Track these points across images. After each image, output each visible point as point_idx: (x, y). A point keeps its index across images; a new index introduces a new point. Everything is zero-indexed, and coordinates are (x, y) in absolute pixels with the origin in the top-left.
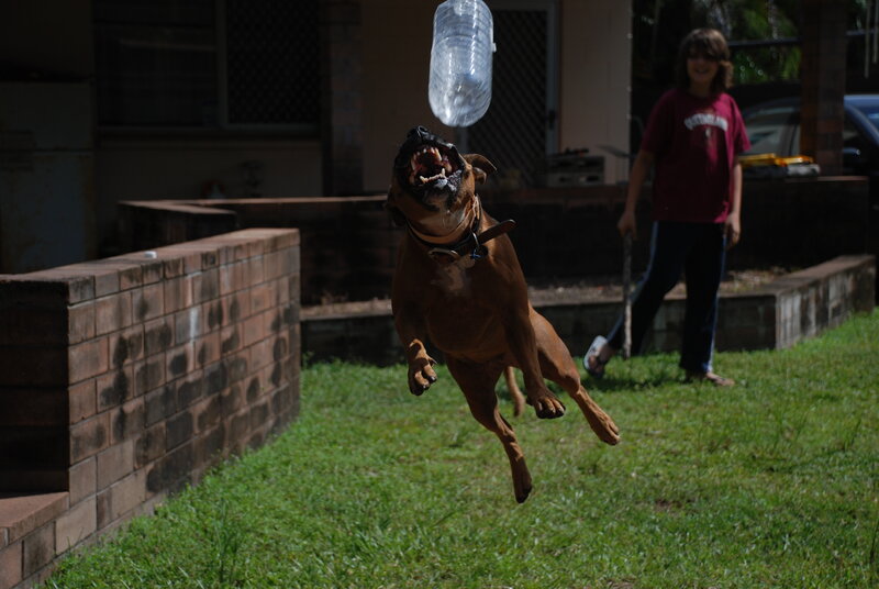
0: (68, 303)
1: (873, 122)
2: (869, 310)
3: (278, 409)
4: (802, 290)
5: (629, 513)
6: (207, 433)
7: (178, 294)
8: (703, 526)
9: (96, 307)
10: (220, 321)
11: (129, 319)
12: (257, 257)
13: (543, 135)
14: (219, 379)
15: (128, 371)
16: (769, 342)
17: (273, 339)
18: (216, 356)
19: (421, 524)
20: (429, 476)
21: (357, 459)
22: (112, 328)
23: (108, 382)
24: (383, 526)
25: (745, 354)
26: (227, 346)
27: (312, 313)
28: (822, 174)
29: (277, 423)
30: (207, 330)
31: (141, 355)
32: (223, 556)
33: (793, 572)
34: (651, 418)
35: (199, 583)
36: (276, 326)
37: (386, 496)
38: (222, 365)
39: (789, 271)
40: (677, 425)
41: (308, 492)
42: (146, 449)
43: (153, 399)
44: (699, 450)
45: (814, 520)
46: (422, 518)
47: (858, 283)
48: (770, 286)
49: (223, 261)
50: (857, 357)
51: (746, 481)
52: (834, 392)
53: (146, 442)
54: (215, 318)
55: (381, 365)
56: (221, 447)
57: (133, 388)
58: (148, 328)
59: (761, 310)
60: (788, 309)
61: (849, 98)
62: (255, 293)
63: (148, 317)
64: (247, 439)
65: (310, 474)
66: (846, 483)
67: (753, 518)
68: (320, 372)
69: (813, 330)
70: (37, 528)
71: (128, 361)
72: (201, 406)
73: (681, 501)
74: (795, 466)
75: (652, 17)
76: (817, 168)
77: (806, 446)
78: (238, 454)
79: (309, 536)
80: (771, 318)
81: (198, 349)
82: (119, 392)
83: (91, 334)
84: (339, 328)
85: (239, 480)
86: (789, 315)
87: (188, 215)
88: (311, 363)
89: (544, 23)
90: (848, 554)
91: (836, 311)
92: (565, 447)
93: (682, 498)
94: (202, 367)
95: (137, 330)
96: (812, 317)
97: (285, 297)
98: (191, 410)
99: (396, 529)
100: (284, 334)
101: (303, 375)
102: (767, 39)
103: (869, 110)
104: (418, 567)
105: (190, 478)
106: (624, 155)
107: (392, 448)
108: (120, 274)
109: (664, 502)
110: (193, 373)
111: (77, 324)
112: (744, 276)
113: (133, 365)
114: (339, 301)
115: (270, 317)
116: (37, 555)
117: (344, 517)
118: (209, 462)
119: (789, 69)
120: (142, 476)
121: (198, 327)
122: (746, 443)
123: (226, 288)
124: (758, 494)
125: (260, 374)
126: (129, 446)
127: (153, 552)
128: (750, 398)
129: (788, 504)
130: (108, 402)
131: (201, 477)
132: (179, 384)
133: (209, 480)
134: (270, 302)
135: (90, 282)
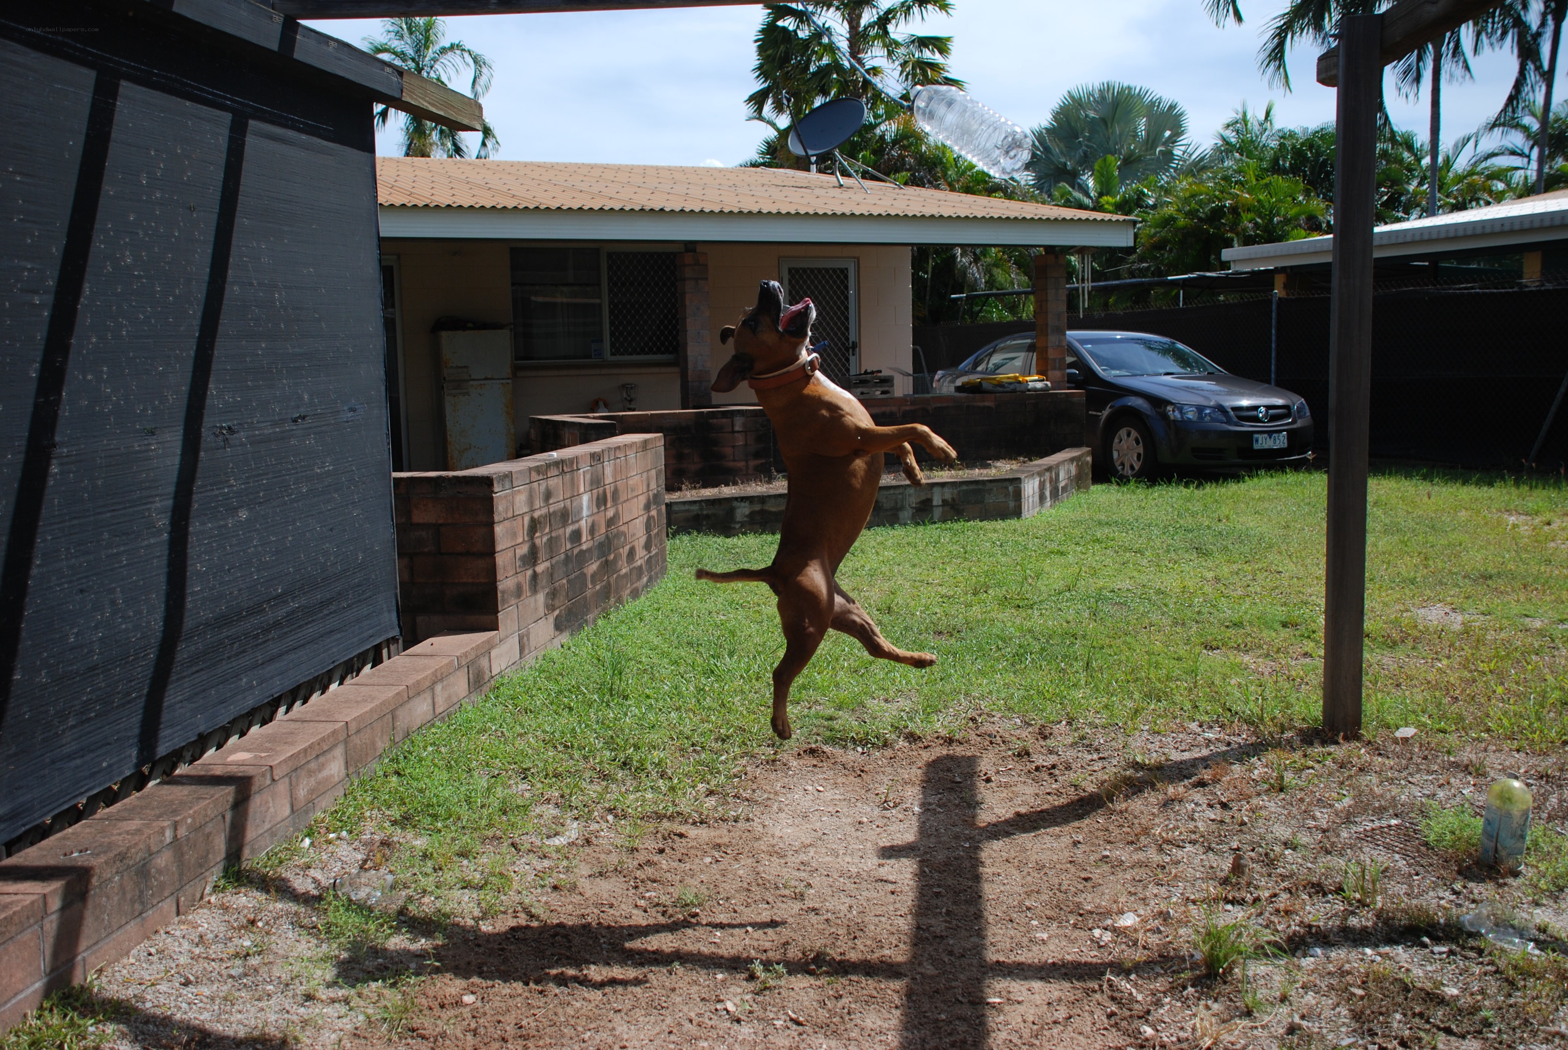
0: (493, 492)
1: (1087, 350)
2: (1087, 488)
3: (650, 569)
4: (1040, 474)
5: (914, 642)
6: (598, 587)
7: (573, 484)
8: (969, 649)
9: (513, 495)
10: (605, 504)
11: (538, 504)
12: (632, 455)
13: (848, 360)
14: (606, 547)
15: (538, 542)
16: (1017, 513)
17: (645, 517)
18: (603, 530)
19: (759, 653)
20: (765, 618)
21: (710, 606)
22: (525, 509)
23: (524, 550)
24: (731, 654)
25: (1000, 522)
26: (610, 522)
27: (675, 497)
28: (1053, 388)
29: (650, 580)
30: (595, 510)
31: (547, 530)
32: (612, 678)
33: (1033, 680)
34: (931, 571)
35: (595, 697)
36: (647, 507)
37: (733, 633)
38: (607, 536)
39: (1031, 460)
40: (950, 576)
41: (674, 631)
42: (553, 599)
43: (557, 562)
44: (966, 594)
45: (1048, 641)
46: (760, 649)
47: (1080, 468)
48: (1017, 471)
49: (606, 459)
50: (1079, 522)
51: (1000, 616)
52: (1063, 549)
53: (553, 594)
54: (601, 501)
55: (728, 537)
56: (608, 598)
57: (542, 554)
58: (551, 510)
59: (1011, 488)
60: (1030, 488)
61: (1068, 332)
62: (631, 482)
63: (551, 501)
64: (628, 591)
65: (676, 618)
66: (1071, 615)
67: (1005, 642)
68: (681, 541)
69: (1048, 503)
70: (478, 657)
71: (538, 534)
72: (593, 567)
73: (953, 632)
74: (1035, 603)
75: (926, 273)
76: (1049, 383)
77: (1043, 588)
78: (621, 603)
79: (676, 663)
80: (1018, 495)
81: (589, 524)
82: (532, 557)
83: (510, 514)
84: (695, 508)
85: (623, 622)
86: (1031, 493)
87: (580, 424)
88: (674, 536)
89: (846, 277)
90: (1071, 664)
91: (1064, 489)
92: (867, 594)
93: (954, 629)
94: (593, 539)
95: (544, 511)
96: (1048, 493)
97: (653, 485)
98: (585, 570)
99: (740, 657)
100: (654, 513)
101: (668, 544)
102: (1010, 290)
103: (1083, 342)
104: (757, 685)
105: (586, 621)
106: (909, 375)
107: (736, 597)
108: (530, 469)
109: (940, 633)
110: (586, 543)
111: (500, 508)
112: (999, 464)
113: (541, 537)
114: (695, 488)
115: (642, 500)
116: (478, 676)
117: (701, 649)
118: (600, 609)
119: (1028, 311)
120: (551, 619)
121: (588, 508)
122: (1000, 587)
123: (609, 479)
124: (1009, 624)
125: (636, 543)
126: (541, 597)
127: (561, 674)
128: (1005, 554)
129: (1030, 631)
130: (524, 565)
131: (595, 620)
132: (576, 551)
133: (600, 622)
134: (642, 488)
135: (509, 476)
